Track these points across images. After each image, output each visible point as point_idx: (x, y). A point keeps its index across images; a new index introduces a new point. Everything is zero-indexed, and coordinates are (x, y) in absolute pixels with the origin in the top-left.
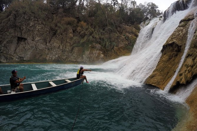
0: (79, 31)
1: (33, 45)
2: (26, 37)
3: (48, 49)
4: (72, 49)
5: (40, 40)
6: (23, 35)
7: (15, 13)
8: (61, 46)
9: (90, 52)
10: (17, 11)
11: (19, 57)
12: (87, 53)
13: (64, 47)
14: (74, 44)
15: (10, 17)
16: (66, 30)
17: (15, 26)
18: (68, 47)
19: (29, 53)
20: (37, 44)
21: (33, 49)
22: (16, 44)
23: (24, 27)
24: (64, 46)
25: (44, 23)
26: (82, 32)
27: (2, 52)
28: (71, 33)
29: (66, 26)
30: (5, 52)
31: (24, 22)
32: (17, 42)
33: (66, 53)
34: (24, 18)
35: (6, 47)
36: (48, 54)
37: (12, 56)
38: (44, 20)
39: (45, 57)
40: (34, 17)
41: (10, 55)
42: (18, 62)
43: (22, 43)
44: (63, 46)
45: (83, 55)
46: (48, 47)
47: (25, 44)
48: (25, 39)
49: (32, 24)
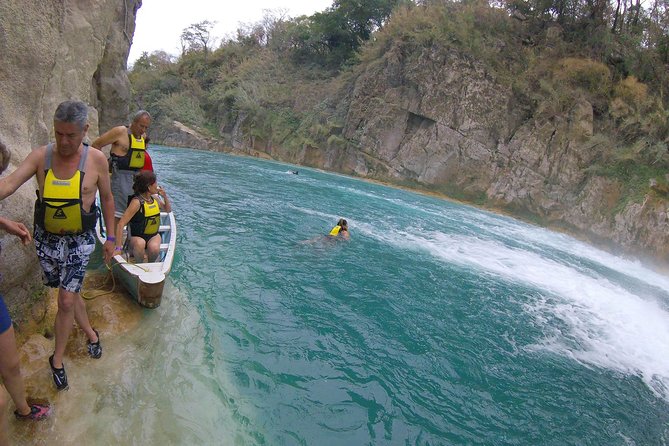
0: (616, 115)
1: (452, 142)
2: (432, 114)
3: (500, 165)
4: (584, 181)
5: (477, 128)
6: (424, 108)
7: (401, 43)
8: (545, 160)
9: (647, 209)
10: (406, 38)
11: (405, 169)
12: (634, 208)
13: (554, 169)
14: (592, 162)
15: (388, 54)
16: (567, 106)
17: (403, 82)
18: (568, 171)
19: (437, 165)
20: (464, 141)
21: (451, 154)
22: (402, 133)
23: (429, 86)
24: (556, 164)
25: (493, 74)
26: (629, 121)
27: (360, 149)
28: (586, 118)
29: (568, 91)
30: (368, 149)
31: (427, 71)
32: (405, 126)
33: (557, 192)
34: (428, 58)
35: (374, 138)
36: (495, 180)
37: (387, 162)
38: (494, 65)
39: (482, 186)
40: (461, 56)
41: (381, 160)
42: (399, 184)
43: (421, 131)
44: (552, 164)
45: (617, 212)
46: (500, 156)
47: (429, 135)
48: (431, 122)
49: (452, 76)
